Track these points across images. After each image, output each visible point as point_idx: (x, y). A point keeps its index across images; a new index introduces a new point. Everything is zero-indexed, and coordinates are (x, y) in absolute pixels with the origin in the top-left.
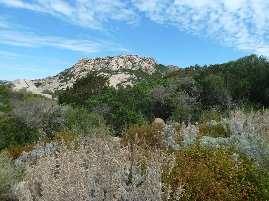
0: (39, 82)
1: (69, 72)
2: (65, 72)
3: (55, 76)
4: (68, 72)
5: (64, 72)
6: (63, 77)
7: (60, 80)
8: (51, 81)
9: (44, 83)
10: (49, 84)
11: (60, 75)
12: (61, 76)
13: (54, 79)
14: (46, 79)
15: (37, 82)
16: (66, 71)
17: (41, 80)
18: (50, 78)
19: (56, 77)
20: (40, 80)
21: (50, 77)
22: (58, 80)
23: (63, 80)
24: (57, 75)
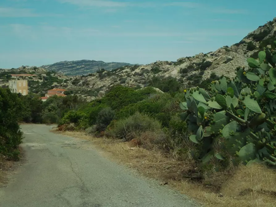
0: (204, 60)
1: (270, 31)
2: (261, 33)
3: (237, 45)
4: (265, 33)
5: (258, 33)
6: (257, 44)
7: (250, 53)
8: (230, 57)
9: (216, 62)
10: (225, 62)
11: (248, 41)
12: (251, 42)
13: (236, 51)
14: (219, 52)
15: (201, 61)
16: (262, 31)
17: (209, 55)
18: (226, 50)
19: (240, 47)
20: (205, 55)
21: (227, 47)
22: (245, 53)
23: (256, 51)
24: (242, 42)
